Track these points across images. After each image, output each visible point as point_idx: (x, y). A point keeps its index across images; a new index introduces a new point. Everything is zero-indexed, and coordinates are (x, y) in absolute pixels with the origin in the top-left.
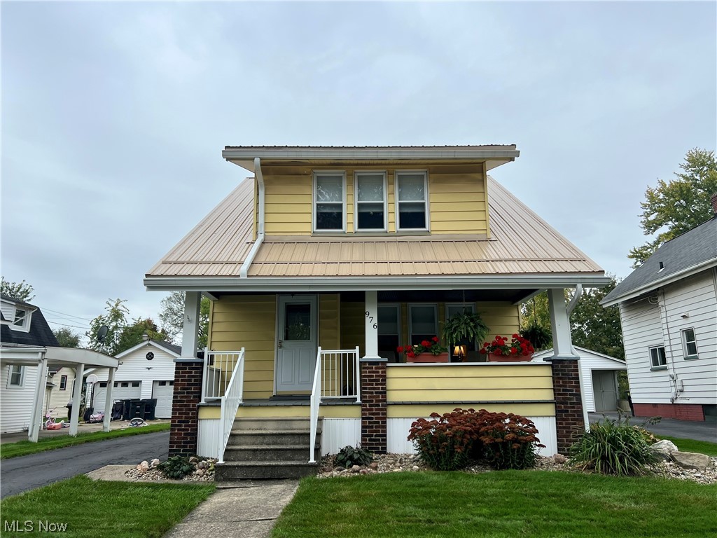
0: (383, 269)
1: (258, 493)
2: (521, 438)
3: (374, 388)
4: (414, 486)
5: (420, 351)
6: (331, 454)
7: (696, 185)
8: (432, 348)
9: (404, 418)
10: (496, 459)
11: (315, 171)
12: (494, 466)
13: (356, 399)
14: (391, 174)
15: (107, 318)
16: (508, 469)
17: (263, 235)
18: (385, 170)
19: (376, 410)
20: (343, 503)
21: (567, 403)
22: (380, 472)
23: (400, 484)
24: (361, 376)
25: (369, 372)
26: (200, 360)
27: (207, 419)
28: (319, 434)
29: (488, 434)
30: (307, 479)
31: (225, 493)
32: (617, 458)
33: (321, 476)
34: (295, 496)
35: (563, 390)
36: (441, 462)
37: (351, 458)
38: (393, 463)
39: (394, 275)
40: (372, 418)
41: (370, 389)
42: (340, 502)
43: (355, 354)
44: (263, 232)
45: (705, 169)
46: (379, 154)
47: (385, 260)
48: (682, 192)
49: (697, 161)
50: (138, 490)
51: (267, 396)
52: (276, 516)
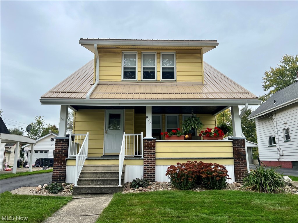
0: (154, 96)
1: (93, 201)
2: (220, 174)
3: (150, 152)
4: (169, 198)
5: (171, 135)
6: (129, 182)
7: (286, 70)
8: (177, 133)
9: (164, 165)
10: (208, 185)
11: (123, 51)
12: (207, 188)
13: (141, 156)
14: (158, 53)
15: (35, 124)
16: (214, 189)
17: (98, 81)
18: (156, 52)
19: (150, 161)
20: (134, 206)
21: (239, 159)
22: (152, 191)
23: (162, 196)
24: (144, 146)
25: (148, 144)
26: (67, 138)
27: (71, 166)
28: (123, 173)
29: (204, 173)
30: (116, 194)
31: (76, 200)
32: (268, 184)
33: (124, 193)
34: (110, 203)
35: (238, 153)
36: (182, 186)
37: (138, 184)
38: (158, 186)
39: (160, 99)
40: (149, 165)
41: (148, 152)
42: (132, 206)
43: (141, 136)
44: (98, 79)
45: (290, 63)
46: (153, 43)
47: (156, 92)
48: (280, 73)
49: (287, 60)
50: (33, 199)
51: (100, 155)
52: (100, 213)
